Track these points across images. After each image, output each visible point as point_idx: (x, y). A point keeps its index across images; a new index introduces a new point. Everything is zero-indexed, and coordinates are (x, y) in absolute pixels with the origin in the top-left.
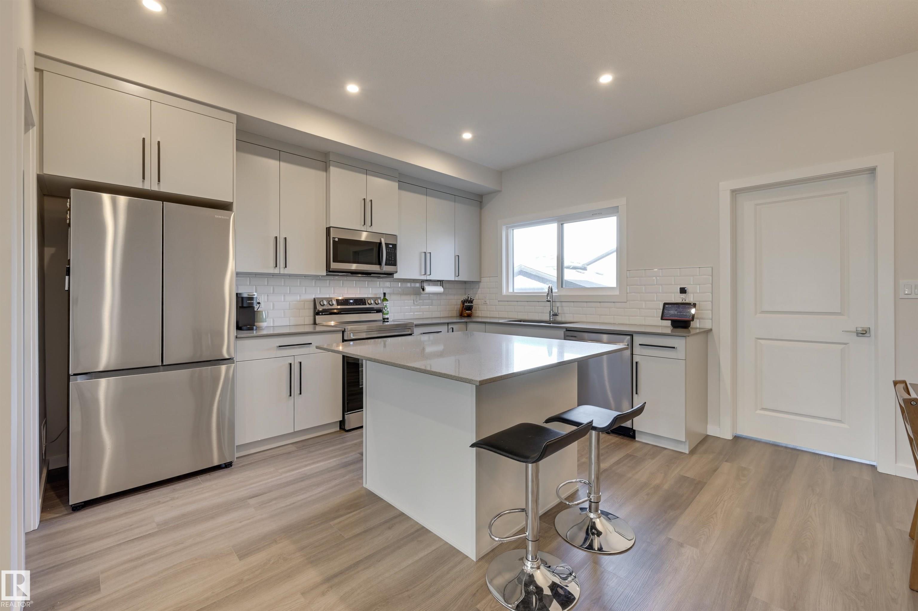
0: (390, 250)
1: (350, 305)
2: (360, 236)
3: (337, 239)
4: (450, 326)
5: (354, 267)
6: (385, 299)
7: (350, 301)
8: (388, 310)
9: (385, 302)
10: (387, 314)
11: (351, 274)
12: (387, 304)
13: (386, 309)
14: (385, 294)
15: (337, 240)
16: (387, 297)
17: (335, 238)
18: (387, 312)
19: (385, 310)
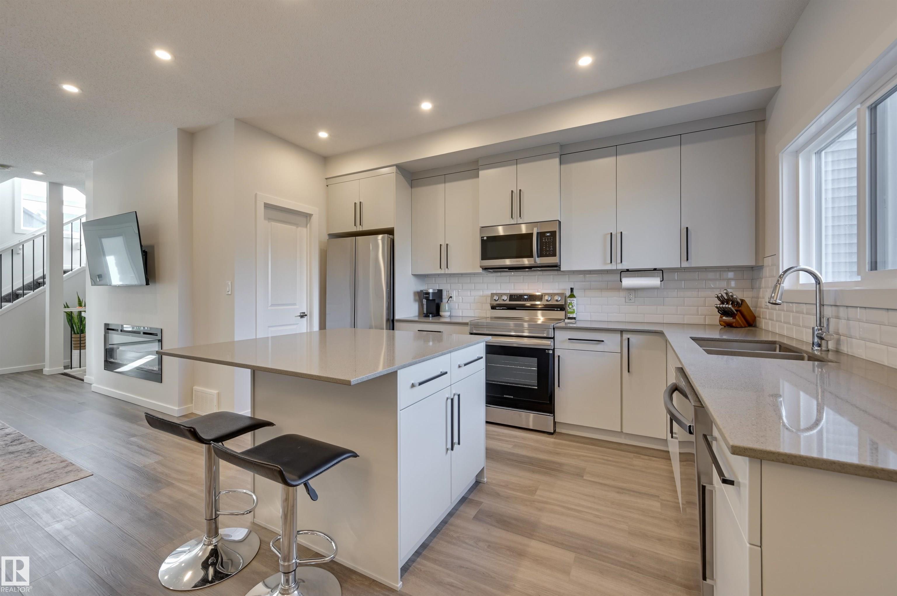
0: (548, 239)
1: (523, 301)
2: (520, 229)
3: (486, 237)
4: (626, 336)
5: (508, 262)
6: (572, 296)
7: (525, 297)
8: (573, 308)
9: (569, 299)
10: (573, 313)
11: (509, 270)
12: (572, 301)
13: (570, 306)
14: (572, 289)
15: (486, 239)
16: (575, 293)
17: (484, 237)
18: (573, 311)
19: (568, 308)
